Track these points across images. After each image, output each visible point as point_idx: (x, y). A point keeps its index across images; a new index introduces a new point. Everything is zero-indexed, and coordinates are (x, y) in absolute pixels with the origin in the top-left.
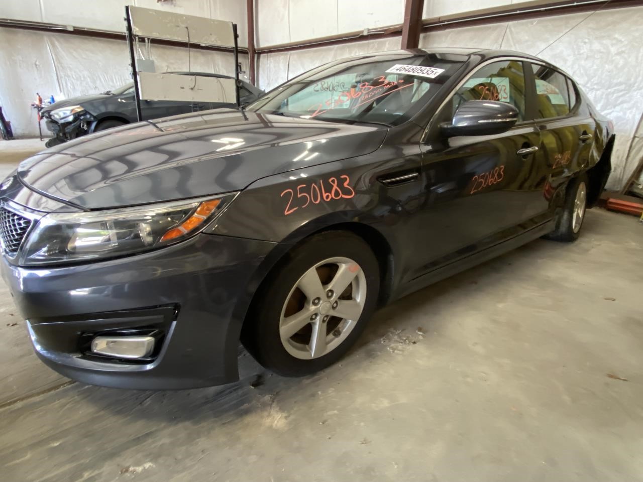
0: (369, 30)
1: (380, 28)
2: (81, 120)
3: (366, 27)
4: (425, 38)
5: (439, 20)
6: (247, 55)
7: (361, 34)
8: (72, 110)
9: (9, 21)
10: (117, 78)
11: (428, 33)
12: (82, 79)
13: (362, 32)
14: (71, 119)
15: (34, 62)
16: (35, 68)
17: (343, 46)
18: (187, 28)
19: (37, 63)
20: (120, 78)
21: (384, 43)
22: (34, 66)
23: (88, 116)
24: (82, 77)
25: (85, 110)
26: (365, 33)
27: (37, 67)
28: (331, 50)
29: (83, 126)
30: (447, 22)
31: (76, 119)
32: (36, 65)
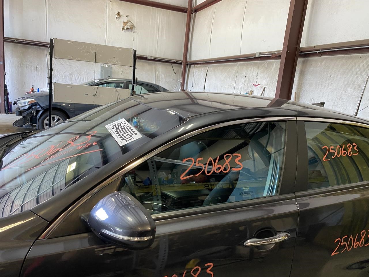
0: (260, 53)
1: (268, 52)
2: (33, 109)
3: (259, 51)
4: (304, 62)
5: (314, 49)
6: (181, 65)
7: (254, 56)
8: (28, 102)
9: (25, 41)
10: (86, 77)
11: (307, 58)
12: (64, 78)
13: (255, 54)
14: (27, 107)
15: (36, 66)
16: (35, 70)
17: (243, 63)
18: (95, 53)
19: (37, 67)
20: (88, 78)
21: (272, 63)
22: (35, 68)
23: (38, 106)
24: (64, 76)
25: (37, 102)
26: (257, 56)
27: (37, 69)
28: (235, 65)
29: (33, 113)
30: (321, 50)
31: (30, 108)
32: (36, 68)
